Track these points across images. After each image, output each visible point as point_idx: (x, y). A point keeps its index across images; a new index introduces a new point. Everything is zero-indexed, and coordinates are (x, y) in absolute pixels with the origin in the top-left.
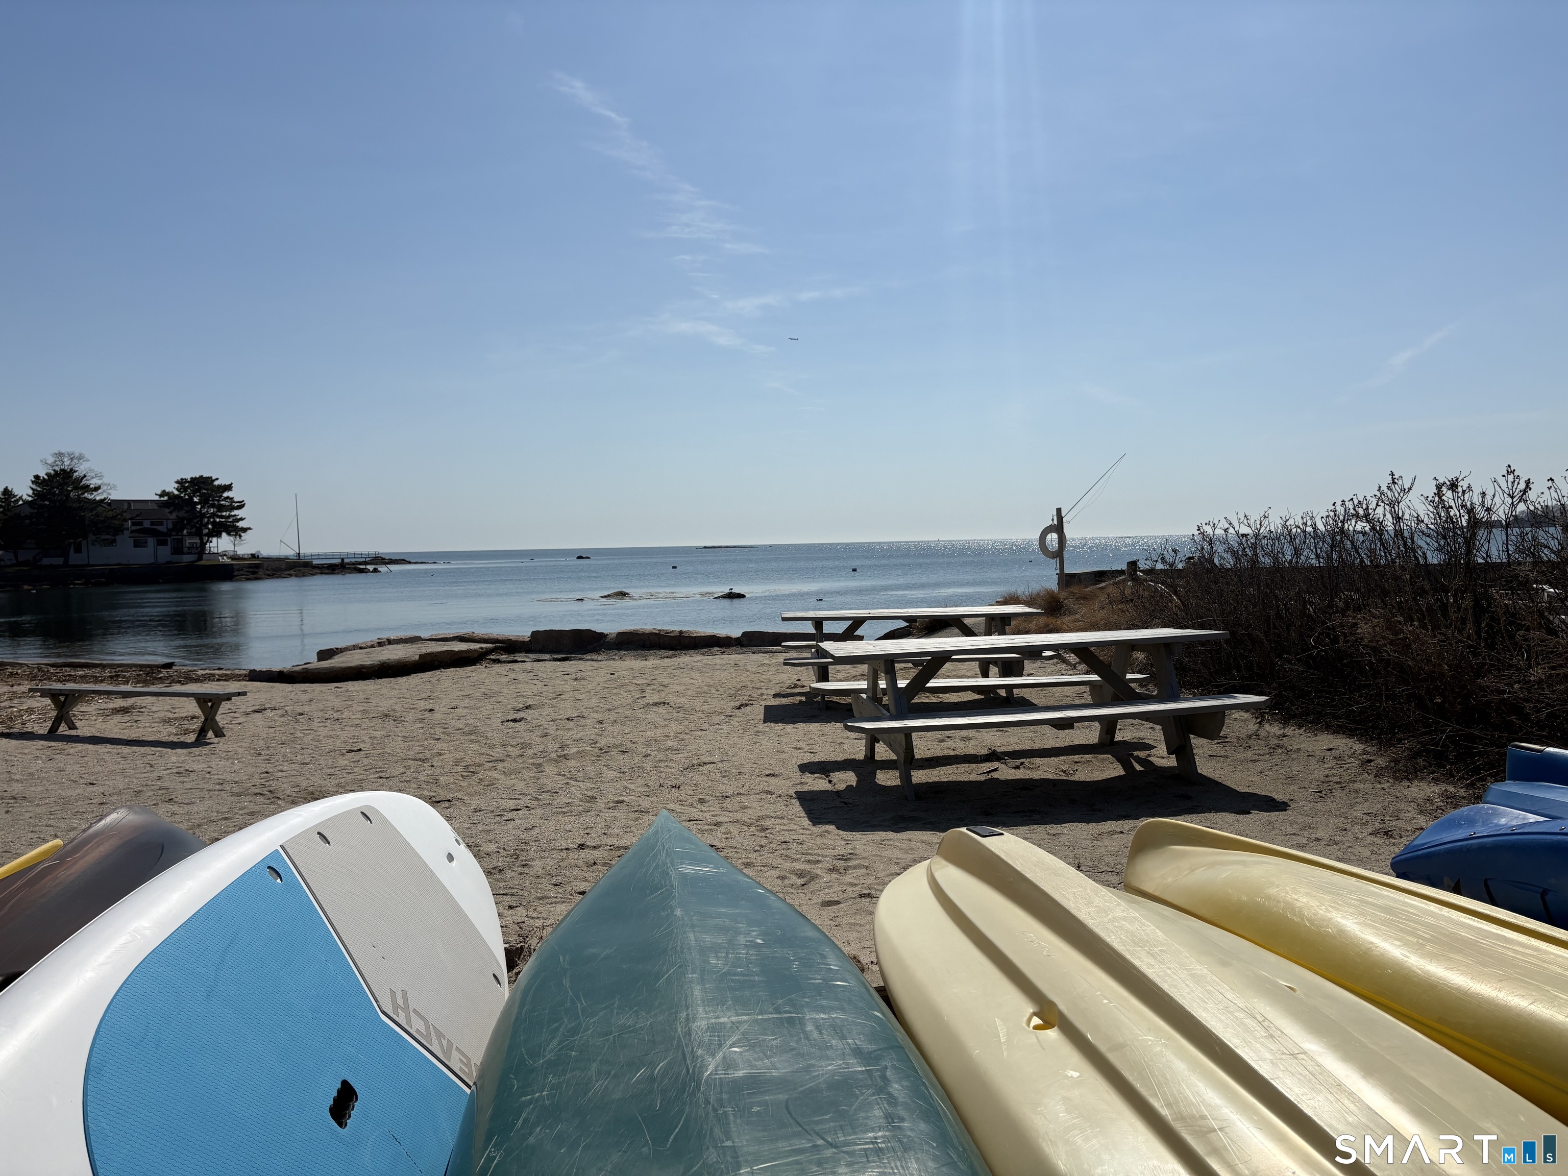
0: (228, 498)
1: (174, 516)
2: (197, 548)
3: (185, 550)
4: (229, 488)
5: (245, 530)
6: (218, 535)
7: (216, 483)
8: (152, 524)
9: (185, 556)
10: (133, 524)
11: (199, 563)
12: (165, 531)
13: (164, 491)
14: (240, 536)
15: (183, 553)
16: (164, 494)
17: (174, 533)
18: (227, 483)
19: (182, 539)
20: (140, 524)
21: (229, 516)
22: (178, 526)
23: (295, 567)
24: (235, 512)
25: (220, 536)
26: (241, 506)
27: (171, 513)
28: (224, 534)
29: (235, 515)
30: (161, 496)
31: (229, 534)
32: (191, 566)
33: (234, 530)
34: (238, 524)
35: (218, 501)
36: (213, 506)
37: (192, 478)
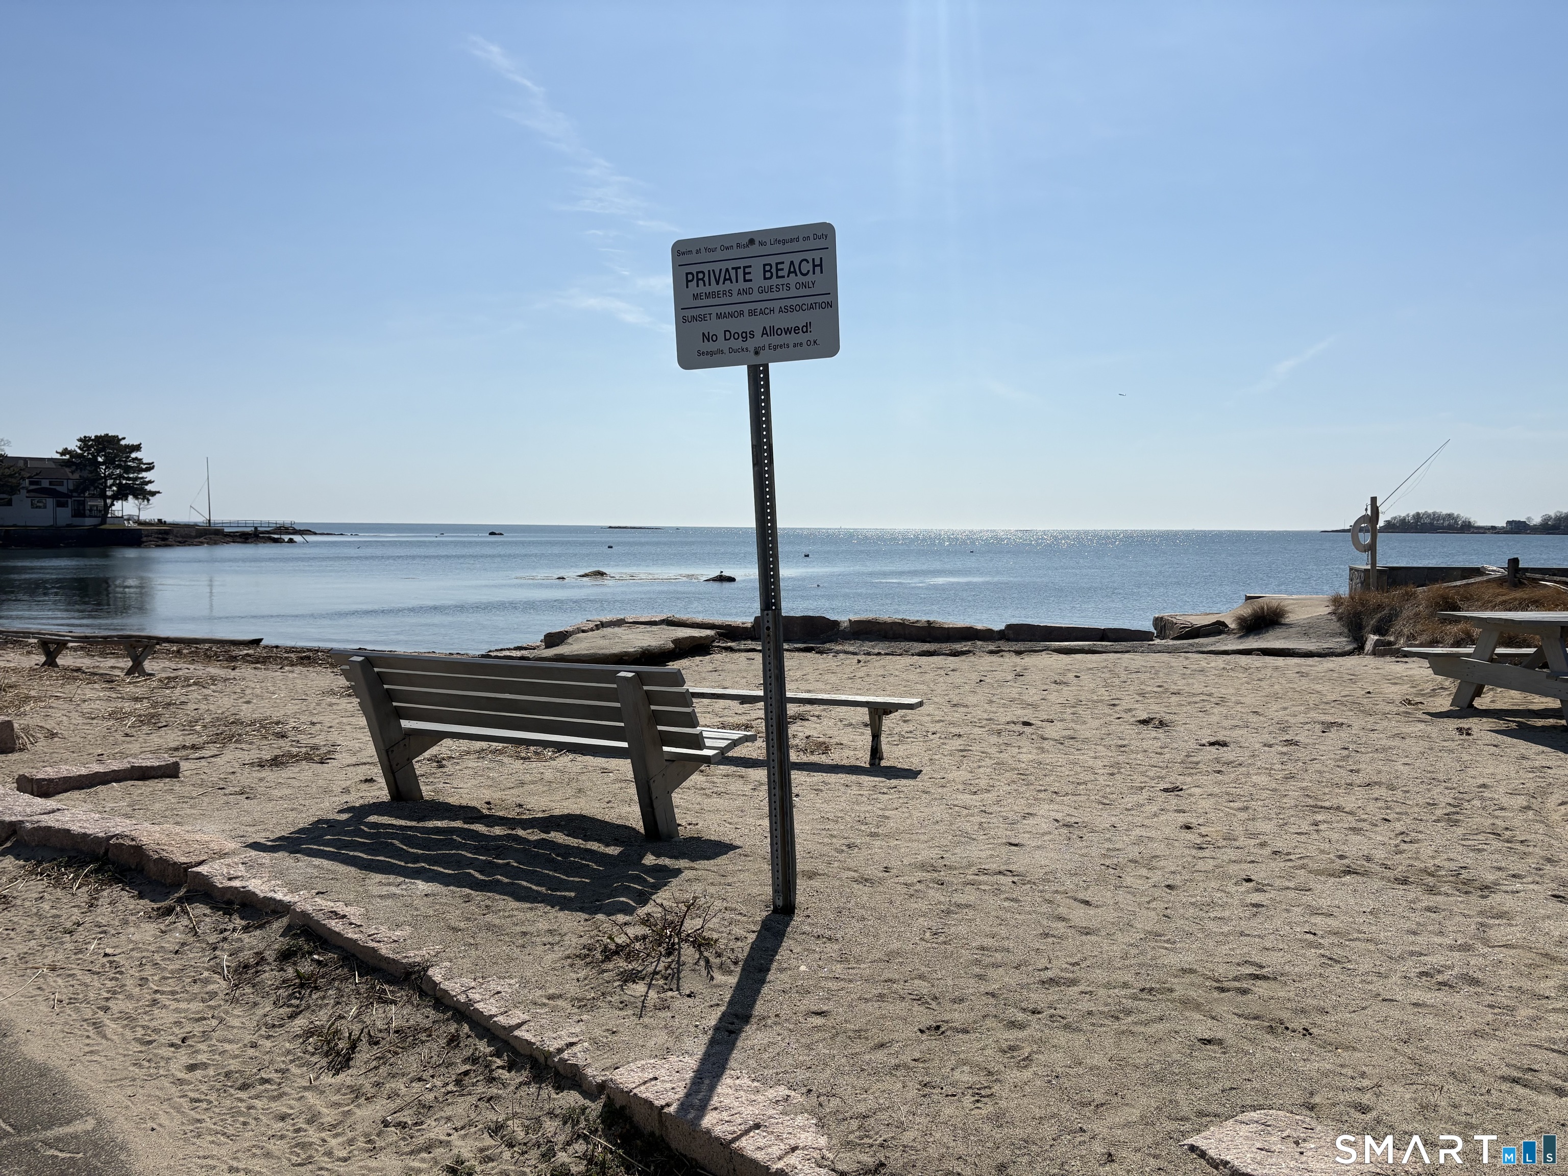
0: (136, 459)
1: (76, 476)
2: (100, 511)
3: (87, 512)
4: (138, 448)
5: (153, 494)
6: (124, 498)
7: (123, 443)
8: (51, 483)
9: (87, 519)
10: (31, 483)
11: (103, 527)
12: (66, 491)
13: (66, 449)
14: (148, 500)
15: (84, 516)
16: (65, 452)
17: (75, 494)
18: (136, 443)
19: (84, 501)
20: (37, 483)
21: (136, 479)
22: (82, 487)
23: (206, 534)
24: (144, 474)
25: (126, 499)
26: (150, 467)
27: (72, 472)
28: (130, 498)
29: (142, 478)
30: (62, 454)
31: (136, 497)
32: (94, 530)
33: (142, 493)
34: (146, 487)
35: (126, 461)
36: (119, 466)
37: (96, 437)
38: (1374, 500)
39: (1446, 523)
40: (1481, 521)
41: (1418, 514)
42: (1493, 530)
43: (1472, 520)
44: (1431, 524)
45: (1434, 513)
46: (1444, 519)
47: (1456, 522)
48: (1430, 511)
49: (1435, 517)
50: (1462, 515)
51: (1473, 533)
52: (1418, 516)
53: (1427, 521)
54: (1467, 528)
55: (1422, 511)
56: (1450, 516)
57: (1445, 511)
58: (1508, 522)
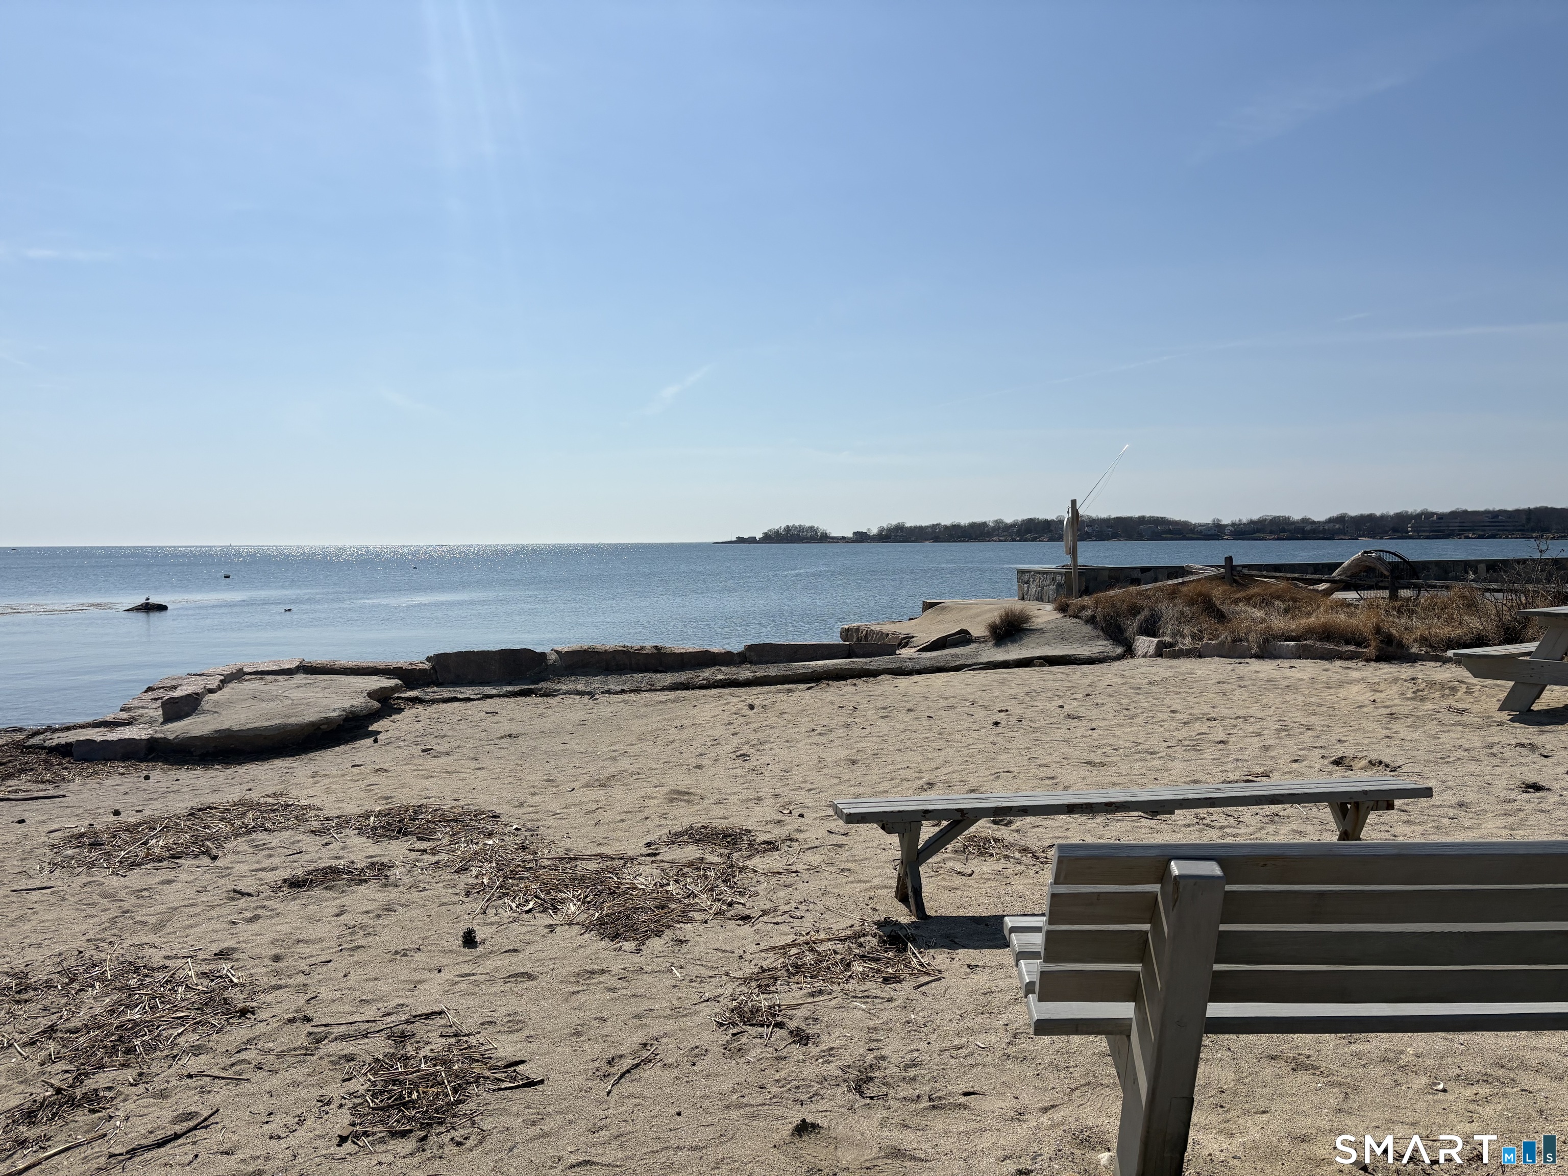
38: (1074, 502)
39: (809, 534)
40: (834, 534)
41: (788, 527)
42: (843, 539)
43: (828, 532)
44: (798, 535)
45: (800, 526)
46: (807, 531)
47: (816, 533)
48: (797, 524)
49: (801, 529)
50: (820, 527)
51: (829, 542)
52: (787, 528)
53: (795, 533)
54: (825, 538)
55: (790, 524)
56: (811, 528)
57: (808, 524)
58: (854, 533)
